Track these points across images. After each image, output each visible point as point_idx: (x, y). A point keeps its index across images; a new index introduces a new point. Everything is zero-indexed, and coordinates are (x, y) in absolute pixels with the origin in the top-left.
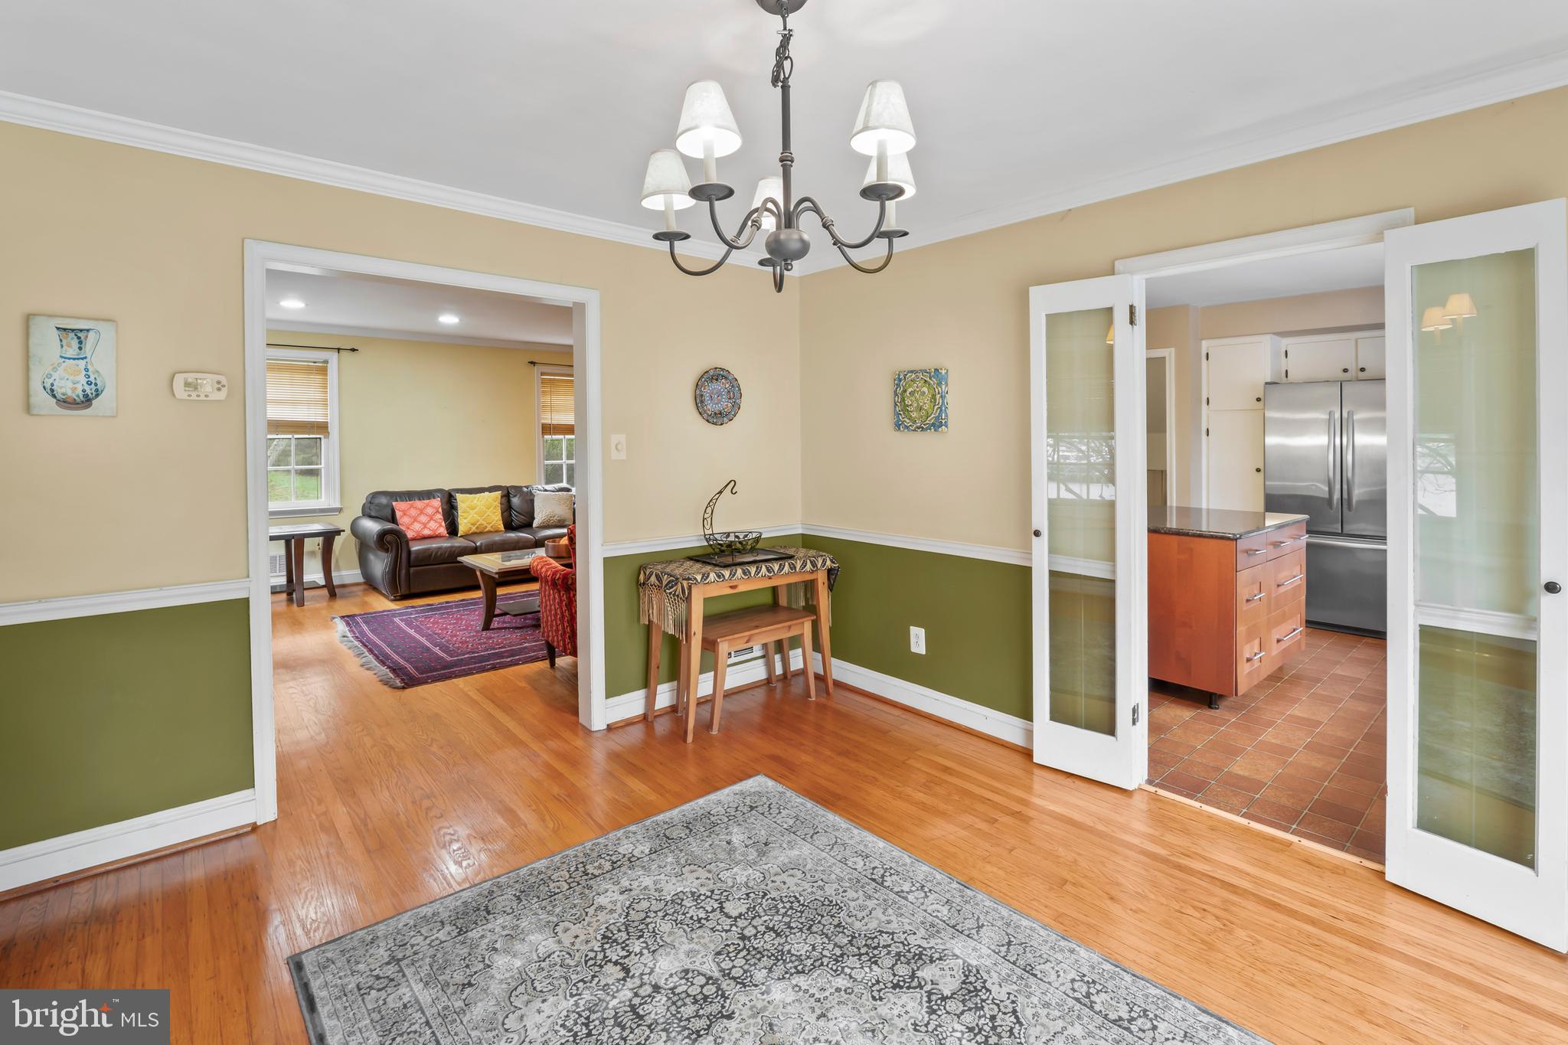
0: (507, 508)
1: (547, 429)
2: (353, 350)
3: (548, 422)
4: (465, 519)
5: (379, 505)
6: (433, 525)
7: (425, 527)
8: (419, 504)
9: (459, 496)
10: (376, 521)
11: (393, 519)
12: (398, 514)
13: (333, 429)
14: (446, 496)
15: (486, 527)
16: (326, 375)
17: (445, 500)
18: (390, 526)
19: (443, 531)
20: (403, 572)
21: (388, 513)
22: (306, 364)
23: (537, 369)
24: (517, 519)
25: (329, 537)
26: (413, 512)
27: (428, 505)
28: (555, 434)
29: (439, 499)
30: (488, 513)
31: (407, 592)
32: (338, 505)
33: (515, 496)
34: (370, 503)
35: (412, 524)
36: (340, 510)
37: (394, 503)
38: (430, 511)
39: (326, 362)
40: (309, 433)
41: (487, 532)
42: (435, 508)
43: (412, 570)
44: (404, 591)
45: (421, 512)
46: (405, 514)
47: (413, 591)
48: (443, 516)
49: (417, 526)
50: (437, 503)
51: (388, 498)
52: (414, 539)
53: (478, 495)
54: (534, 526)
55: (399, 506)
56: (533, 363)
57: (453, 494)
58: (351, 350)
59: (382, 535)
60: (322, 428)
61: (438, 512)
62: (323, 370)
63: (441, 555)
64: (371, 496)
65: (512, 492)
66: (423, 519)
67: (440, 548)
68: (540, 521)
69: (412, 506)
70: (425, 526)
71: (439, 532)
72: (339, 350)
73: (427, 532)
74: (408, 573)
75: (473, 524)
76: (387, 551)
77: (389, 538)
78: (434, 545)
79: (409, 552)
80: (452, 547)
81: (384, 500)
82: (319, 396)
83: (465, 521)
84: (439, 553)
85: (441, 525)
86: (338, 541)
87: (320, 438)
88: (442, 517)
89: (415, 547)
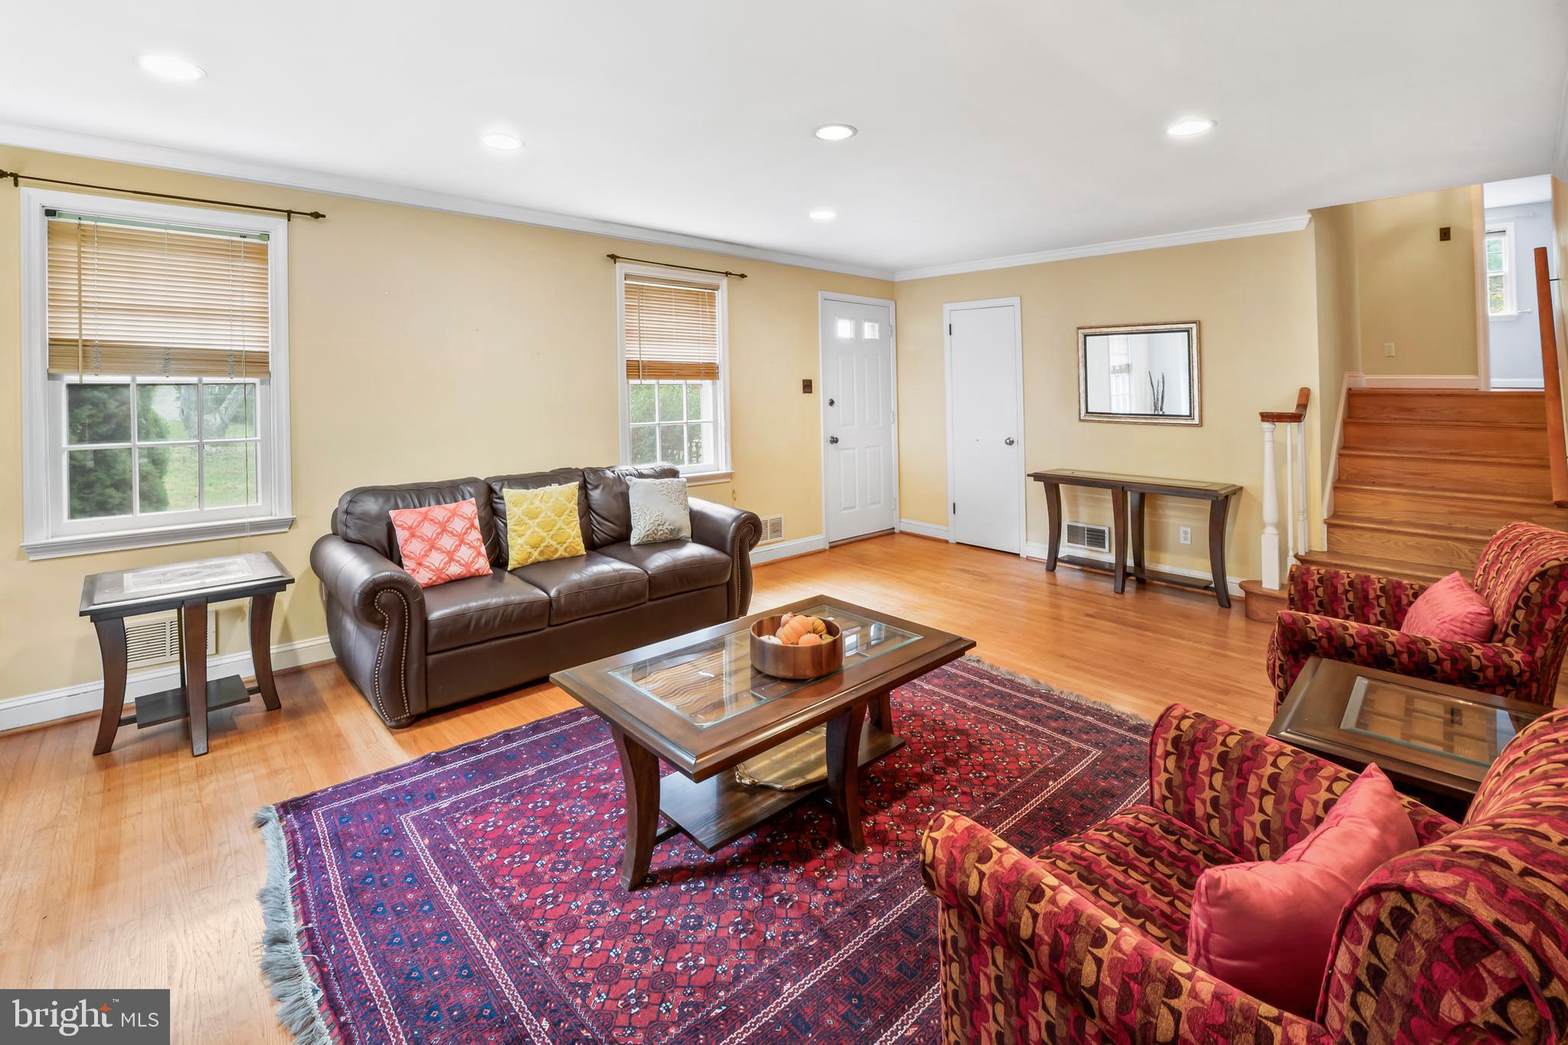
0: (586, 508)
1: (635, 369)
2: (316, 215)
3: (635, 357)
4: (520, 536)
5: (364, 517)
6: (465, 554)
7: (451, 559)
8: (439, 512)
9: (508, 494)
10: (359, 553)
11: (390, 551)
12: (401, 535)
13: (279, 366)
14: (483, 489)
15: (557, 550)
16: (266, 261)
17: (482, 500)
18: (388, 570)
19: (483, 564)
20: (414, 667)
21: (379, 533)
22: (227, 238)
23: (621, 268)
24: (604, 529)
25: (263, 598)
26: (428, 530)
27: (454, 514)
28: (644, 377)
29: (473, 500)
30: (560, 524)
31: (423, 709)
32: (287, 515)
33: (596, 487)
34: (347, 512)
35: (426, 555)
36: (291, 523)
37: (392, 513)
38: (458, 525)
39: (266, 236)
40: (230, 374)
41: (557, 559)
42: (469, 519)
43: (431, 659)
44: (417, 706)
45: (444, 529)
46: (413, 535)
47: (435, 703)
48: (482, 532)
49: (436, 559)
50: (469, 507)
51: (381, 501)
52: (431, 587)
53: (541, 490)
54: (633, 541)
55: (403, 518)
56: (614, 257)
57: (496, 487)
58: (311, 215)
59: (372, 591)
60: (257, 363)
61: (472, 526)
62: (259, 253)
63: (487, 622)
64: (348, 498)
65: (591, 478)
66: (447, 542)
67: (484, 610)
68: (643, 533)
69: (425, 518)
70: (451, 556)
71: (476, 567)
72: (289, 214)
73: (454, 570)
74: (425, 670)
75: (535, 547)
76: (381, 625)
77: (384, 597)
78: (473, 604)
79: (426, 623)
80: (506, 605)
81: (371, 506)
82: (251, 302)
83: (521, 541)
84: (483, 621)
85: (479, 554)
86: (283, 601)
87: (254, 384)
88: (480, 536)
89: (439, 611)
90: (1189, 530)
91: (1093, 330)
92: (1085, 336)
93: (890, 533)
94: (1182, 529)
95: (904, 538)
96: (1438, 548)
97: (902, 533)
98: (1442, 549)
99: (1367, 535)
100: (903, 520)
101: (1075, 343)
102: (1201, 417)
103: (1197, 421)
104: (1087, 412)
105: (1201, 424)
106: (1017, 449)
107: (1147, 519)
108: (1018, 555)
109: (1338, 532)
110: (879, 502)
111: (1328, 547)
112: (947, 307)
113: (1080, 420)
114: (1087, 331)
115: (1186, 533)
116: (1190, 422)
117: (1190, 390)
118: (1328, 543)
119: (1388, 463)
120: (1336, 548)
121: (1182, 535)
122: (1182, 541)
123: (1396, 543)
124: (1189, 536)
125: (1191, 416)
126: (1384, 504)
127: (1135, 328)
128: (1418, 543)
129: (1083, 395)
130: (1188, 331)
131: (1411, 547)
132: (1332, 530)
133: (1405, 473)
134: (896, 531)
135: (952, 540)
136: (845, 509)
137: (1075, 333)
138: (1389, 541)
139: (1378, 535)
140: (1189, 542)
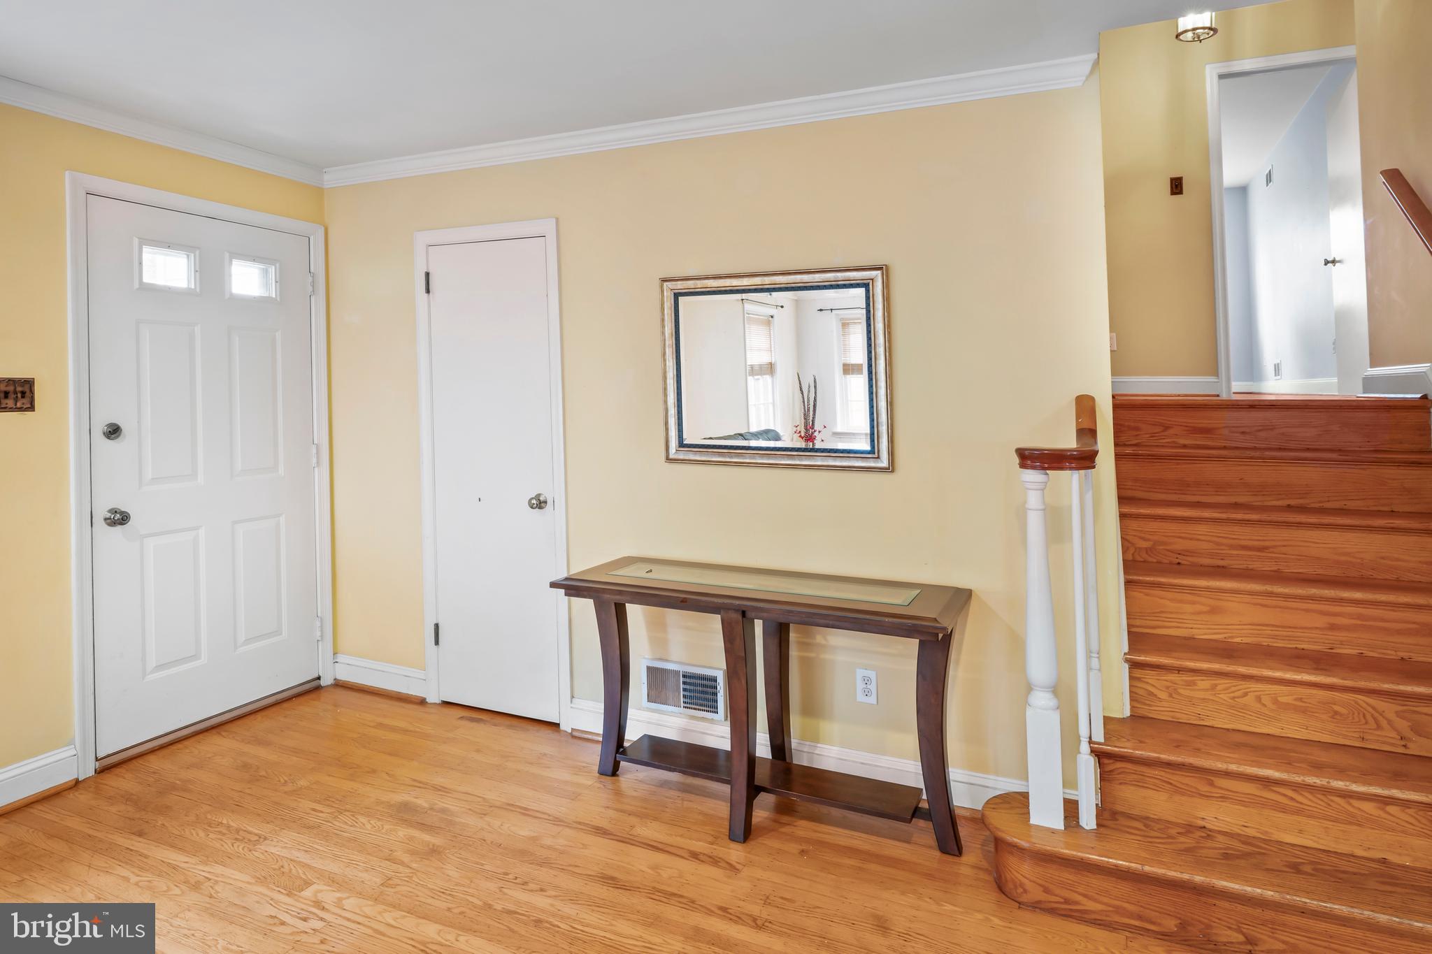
90: (872, 674)
91: (690, 284)
92: (677, 296)
93: (313, 689)
94: (860, 673)
95: (342, 695)
96: (1336, 708)
97: (339, 685)
98: (1344, 711)
99: (1204, 683)
100: (340, 658)
101: (659, 306)
102: (891, 453)
103: (884, 463)
104: (681, 444)
105: (891, 469)
106: (554, 516)
107: (794, 653)
108: (557, 725)
109: (1150, 676)
110: (278, 632)
111: (1132, 708)
112: (423, 238)
113: (668, 459)
114: (680, 286)
115: (867, 681)
116: (872, 464)
117: (871, 400)
118: (1132, 699)
119: (1202, 529)
120: (1144, 710)
121: (860, 685)
122: (861, 697)
123: (1259, 699)
124: (873, 687)
125: (874, 452)
126: (1213, 611)
127: (767, 280)
128: (1301, 700)
129: (672, 411)
130: (866, 286)
131: (1286, 707)
132: (1138, 673)
133: (1232, 547)
134: (326, 681)
135: (433, 698)
136: (160, 667)
137: (658, 290)
138: (1246, 694)
139: (1223, 683)
140: (872, 700)
